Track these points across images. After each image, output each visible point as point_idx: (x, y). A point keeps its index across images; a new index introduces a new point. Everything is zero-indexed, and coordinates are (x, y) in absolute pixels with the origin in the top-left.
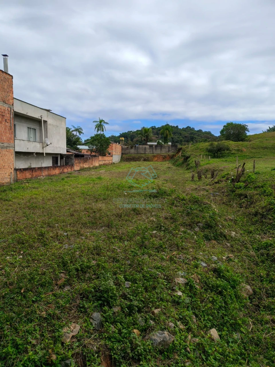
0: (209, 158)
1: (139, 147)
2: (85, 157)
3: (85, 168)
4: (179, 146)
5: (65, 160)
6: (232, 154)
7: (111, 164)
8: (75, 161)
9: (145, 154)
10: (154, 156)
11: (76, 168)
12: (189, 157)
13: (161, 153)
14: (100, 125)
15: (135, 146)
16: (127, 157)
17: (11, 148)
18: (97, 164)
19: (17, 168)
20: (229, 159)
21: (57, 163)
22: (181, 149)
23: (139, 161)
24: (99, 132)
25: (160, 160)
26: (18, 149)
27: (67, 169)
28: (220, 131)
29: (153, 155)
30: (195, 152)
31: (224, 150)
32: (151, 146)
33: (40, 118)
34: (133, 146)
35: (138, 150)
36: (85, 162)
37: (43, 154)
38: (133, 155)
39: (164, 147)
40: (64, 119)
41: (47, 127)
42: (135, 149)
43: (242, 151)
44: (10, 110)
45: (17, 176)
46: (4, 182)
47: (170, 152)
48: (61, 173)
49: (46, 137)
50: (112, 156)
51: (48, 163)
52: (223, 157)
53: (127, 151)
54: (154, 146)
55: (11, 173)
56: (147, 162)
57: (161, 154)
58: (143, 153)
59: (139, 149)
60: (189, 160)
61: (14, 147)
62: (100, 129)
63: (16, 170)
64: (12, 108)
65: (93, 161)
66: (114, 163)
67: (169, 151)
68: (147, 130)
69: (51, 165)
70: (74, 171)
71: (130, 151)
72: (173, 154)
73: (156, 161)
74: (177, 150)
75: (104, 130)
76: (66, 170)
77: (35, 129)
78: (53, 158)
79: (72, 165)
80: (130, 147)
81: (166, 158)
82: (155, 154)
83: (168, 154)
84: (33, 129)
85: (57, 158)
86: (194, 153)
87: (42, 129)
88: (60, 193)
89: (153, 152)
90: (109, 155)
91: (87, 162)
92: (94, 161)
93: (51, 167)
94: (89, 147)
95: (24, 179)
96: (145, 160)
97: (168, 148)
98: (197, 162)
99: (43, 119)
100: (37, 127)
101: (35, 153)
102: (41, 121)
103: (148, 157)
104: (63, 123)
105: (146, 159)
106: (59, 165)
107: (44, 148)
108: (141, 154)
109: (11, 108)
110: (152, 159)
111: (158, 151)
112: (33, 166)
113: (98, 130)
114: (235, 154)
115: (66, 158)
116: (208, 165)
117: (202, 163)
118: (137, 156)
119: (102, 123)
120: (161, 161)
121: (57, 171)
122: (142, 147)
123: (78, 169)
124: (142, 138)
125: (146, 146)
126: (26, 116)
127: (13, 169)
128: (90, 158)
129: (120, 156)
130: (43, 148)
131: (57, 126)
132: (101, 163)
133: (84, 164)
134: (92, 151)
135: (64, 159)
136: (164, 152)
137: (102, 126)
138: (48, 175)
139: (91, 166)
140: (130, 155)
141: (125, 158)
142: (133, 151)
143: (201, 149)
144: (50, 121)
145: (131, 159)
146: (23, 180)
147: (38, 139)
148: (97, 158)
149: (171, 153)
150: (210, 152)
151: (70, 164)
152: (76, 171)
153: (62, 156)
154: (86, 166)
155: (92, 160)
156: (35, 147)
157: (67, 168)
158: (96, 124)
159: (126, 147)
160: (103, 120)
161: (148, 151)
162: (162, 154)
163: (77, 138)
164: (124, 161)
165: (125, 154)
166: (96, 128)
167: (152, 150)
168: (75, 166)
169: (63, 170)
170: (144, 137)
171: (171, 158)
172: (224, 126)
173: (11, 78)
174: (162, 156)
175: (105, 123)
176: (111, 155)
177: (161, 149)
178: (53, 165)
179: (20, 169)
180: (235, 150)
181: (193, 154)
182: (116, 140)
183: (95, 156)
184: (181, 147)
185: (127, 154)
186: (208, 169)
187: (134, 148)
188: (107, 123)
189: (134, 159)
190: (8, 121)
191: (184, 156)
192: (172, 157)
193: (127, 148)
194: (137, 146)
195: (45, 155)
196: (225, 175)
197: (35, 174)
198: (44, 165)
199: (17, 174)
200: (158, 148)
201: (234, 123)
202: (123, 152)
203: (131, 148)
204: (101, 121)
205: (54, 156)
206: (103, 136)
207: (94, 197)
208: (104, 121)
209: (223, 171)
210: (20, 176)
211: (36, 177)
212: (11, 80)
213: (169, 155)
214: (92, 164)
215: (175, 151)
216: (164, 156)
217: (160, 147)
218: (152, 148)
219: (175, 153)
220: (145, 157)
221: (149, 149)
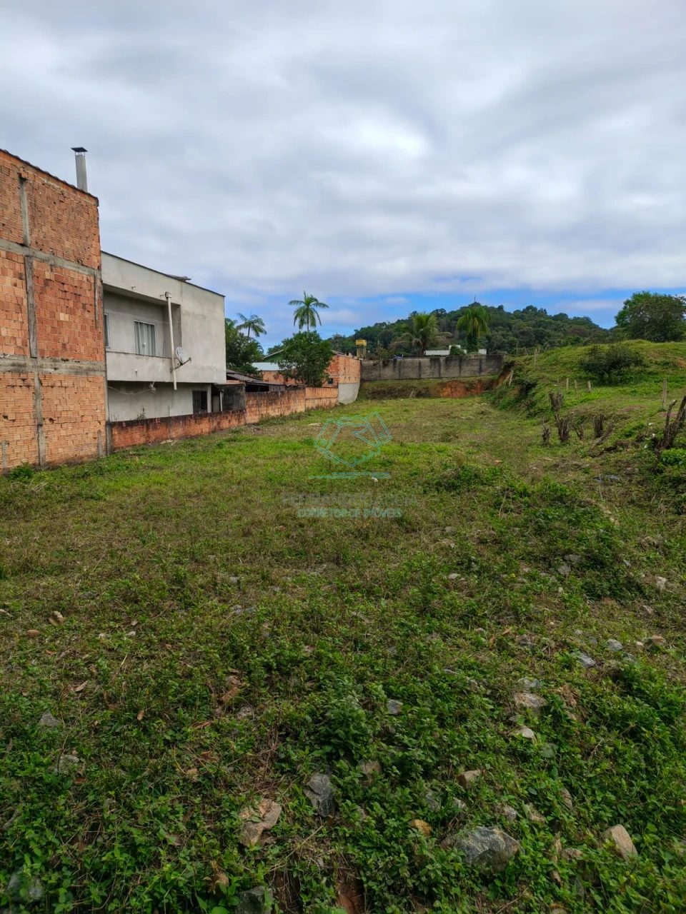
0: (587, 387)
1: (405, 362)
2: (271, 390)
3: (273, 418)
4: (507, 358)
5: (224, 400)
6: (650, 373)
7: (336, 405)
8: (248, 401)
9: (420, 379)
10: (443, 385)
11: (251, 417)
12: (534, 385)
13: (459, 377)
14: (308, 309)
15: (395, 361)
16: (376, 388)
17: (98, 374)
18: (300, 408)
19: (113, 420)
20: (642, 387)
21: (204, 406)
22: (512, 364)
23: (406, 396)
24: (305, 329)
25: (459, 394)
26: (113, 376)
27: (230, 421)
28: (616, 314)
29: (440, 381)
30: (549, 372)
31: (628, 365)
32: (435, 359)
33: (164, 298)
34: (388, 361)
35: (402, 371)
36: (271, 404)
37: (172, 384)
38: (390, 383)
39: (469, 361)
40: (221, 298)
41: (180, 319)
42: (394, 367)
43: (675, 366)
44: (92, 282)
45: (113, 440)
46: (82, 453)
47: (483, 374)
48: (214, 432)
49: (179, 343)
50: (337, 387)
51: (183, 406)
52: (624, 382)
53: (375, 373)
54: (442, 360)
55: (99, 431)
56: (424, 400)
57: (461, 379)
58: (415, 377)
59: (404, 367)
60: (533, 392)
61: (106, 371)
62: (306, 320)
63: (110, 425)
64: (98, 276)
65: (292, 401)
66: (342, 405)
67: (481, 370)
68: (424, 320)
69: (191, 412)
70: (246, 424)
71: (382, 372)
72: (491, 377)
73: (448, 396)
74: (502, 367)
75: (317, 321)
76: (225, 424)
77: (152, 326)
78: (194, 393)
79: (242, 412)
80: (381, 362)
81: (473, 388)
82: (445, 380)
83: (479, 378)
84: (148, 325)
85: (204, 395)
86: (548, 375)
87: (169, 325)
88: (215, 480)
89: (440, 373)
90: (330, 386)
91: (276, 403)
92: (295, 400)
93: (190, 416)
94: (282, 366)
95: (129, 446)
96: (419, 395)
97: (478, 362)
98: (555, 397)
99: (170, 301)
100: (156, 321)
101: (152, 382)
102: (167, 306)
103: (427, 388)
104: (218, 310)
105: (424, 391)
106: (209, 410)
107: (174, 372)
108: (412, 379)
109: (95, 277)
110: (438, 391)
111: (453, 372)
112: (148, 416)
113: (302, 323)
114: (657, 374)
115: (225, 395)
116: (586, 405)
117: (568, 400)
118: (399, 385)
119: (312, 305)
120: (460, 397)
121: (205, 426)
122: (412, 363)
123: (256, 421)
124: (411, 340)
125: (421, 360)
126: (129, 295)
127: (103, 423)
128: (283, 393)
129: (357, 386)
130: (171, 371)
131: (204, 317)
132: (310, 404)
133: (270, 408)
134: (287, 375)
135: (221, 395)
136: (467, 375)
137: (312, 313)
138: (183, 437)
139: (287, 413)
140: (383, 382)
141: (370, 391)
142: (388, 372)
143: (565, 364)
144: (187, 306)
145: (384, 392)
146: (128, 449)
147: (159, 349)
148: (301, 391)
149: (486, 377)
150: (590, 371)
151: (235, 408)
152: (250, 425)
153: (216, 389)
154: (274, 412)
155: (289, 398)
156: (151, 370)
157: (229, 418)
158: (296, 307)
159: (372, 362)
160: (314, 297)
161: (427, 372)
162: (464, 380)
163: (251, 344)
164: (368, 398)
165: (370, 381)
166: (296, 318)
167: (437, 368)
168: (248, 414)
169: (219, 423)
170: (417, 337)
171: (487, 389)
172: (627, 303)
173: (93, 202)
174: (462, 385)
175: (318, 304)
176: (335, 384)
177: (460, 366)
178: (195, 411)
179: (120, 423)
180: (656, 363)
181: (543, 377)
182: (345, 346)
183: (296, 388)
184: (512, 359)
185: (376, 380)
186: (586, 415)
187: (391, 365)
188: (324, 305)
189: (392, 393)
190: (88, 307)
191: (521, 383)
192: (489, 386)
193: (374, 365)
194: (399, 359)
195: (175, 388)
196: (634, 429)
197: (153, 434)
198: (174, 413)
199: (112, 436)
200: (453, 363)
201: (652, 293)
202: (365, 376)
203: (385, 365)
204: (309, 301)
205: (196, 389)
206: (314, 336)
207: (297, 488)
208: (316, 300)
209: (626, 418)
210: (120, 438)
211: (157, 441)
212: (94, 208)
213: (480, 381)
214: (289, 408)
215: (497, 370)
216: (468, 382)
217: (458, 362)
218: (437, 364)
219: (496, 377)
220: (420, 388)
221: (430, 367)
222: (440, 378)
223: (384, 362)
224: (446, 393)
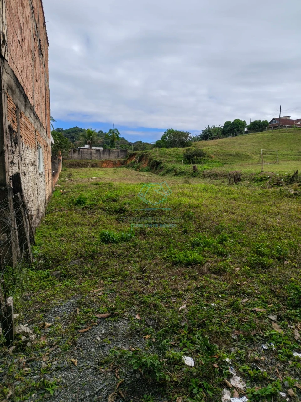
1: (84, 151)
9: (91, 159)
10: (103, 162)
13: (109, 159)
15: (79, 150)
16: (71, 163)
22: (135, 154)
23: (86, 167)
25: (110, 166)
32: (98, 151)
35: (83, 155)
38: (78, 161)
39: (113, 152)
42: (79, 154)
47: (119, 158)
53: (69, 155)
54: (101, 151)
58: (89, 158)
59: (83, 153)
67: (118, 156)
68: (92, 132)
71: (73, 155)
72: (123, 159)
73: (106, 167)
81: (116, 164)
82: (104, 160)
83: (118, 159)
89: (100, 157)
96: (92, 166)
97: (117, 153)
103: (96, 163)
105: (95, 165)
108: (87, 159)
110: (101, 165)
111: (106, 157)
118: (83, 162)
120: (111, 168)
122: (87, 151)
124: (86, 141)
125: (92, 150)
136: (112, 158)
140: (73, 160)
141: (68, 164)
142: (76, 155)
145: (75, 164)
149: (121, 159)
161: (94, 156)
162: (112, 160)
165: (67, 159)
167: (99, 155)
170: (88, 140)
171: (123, 164)
172: (165, 132)
174: (111, 162)
177: (109, 154)
181: (163, 160)
185: (70, 159)
187: (77, 152)
193: (69, 152)
200: (106, 152)
203: (74, 152)
213: (119, 161)
215: (125, 156)
216: (114, 161)
217: (108, 152)
218: (99, 153)
219: (126, 159)
220: (93, 163)
221: (96, 154)
222: (100, 159)
223: (73, 150)
224: (104, 166)
